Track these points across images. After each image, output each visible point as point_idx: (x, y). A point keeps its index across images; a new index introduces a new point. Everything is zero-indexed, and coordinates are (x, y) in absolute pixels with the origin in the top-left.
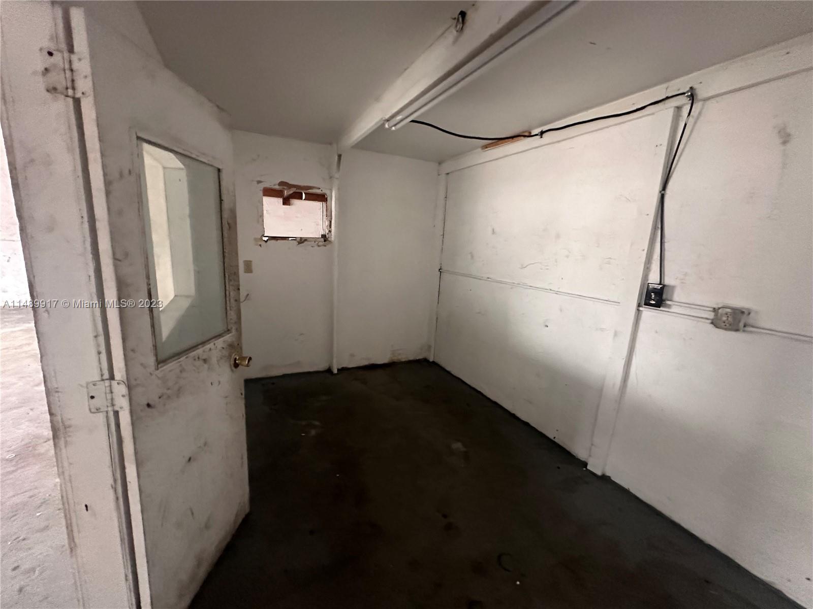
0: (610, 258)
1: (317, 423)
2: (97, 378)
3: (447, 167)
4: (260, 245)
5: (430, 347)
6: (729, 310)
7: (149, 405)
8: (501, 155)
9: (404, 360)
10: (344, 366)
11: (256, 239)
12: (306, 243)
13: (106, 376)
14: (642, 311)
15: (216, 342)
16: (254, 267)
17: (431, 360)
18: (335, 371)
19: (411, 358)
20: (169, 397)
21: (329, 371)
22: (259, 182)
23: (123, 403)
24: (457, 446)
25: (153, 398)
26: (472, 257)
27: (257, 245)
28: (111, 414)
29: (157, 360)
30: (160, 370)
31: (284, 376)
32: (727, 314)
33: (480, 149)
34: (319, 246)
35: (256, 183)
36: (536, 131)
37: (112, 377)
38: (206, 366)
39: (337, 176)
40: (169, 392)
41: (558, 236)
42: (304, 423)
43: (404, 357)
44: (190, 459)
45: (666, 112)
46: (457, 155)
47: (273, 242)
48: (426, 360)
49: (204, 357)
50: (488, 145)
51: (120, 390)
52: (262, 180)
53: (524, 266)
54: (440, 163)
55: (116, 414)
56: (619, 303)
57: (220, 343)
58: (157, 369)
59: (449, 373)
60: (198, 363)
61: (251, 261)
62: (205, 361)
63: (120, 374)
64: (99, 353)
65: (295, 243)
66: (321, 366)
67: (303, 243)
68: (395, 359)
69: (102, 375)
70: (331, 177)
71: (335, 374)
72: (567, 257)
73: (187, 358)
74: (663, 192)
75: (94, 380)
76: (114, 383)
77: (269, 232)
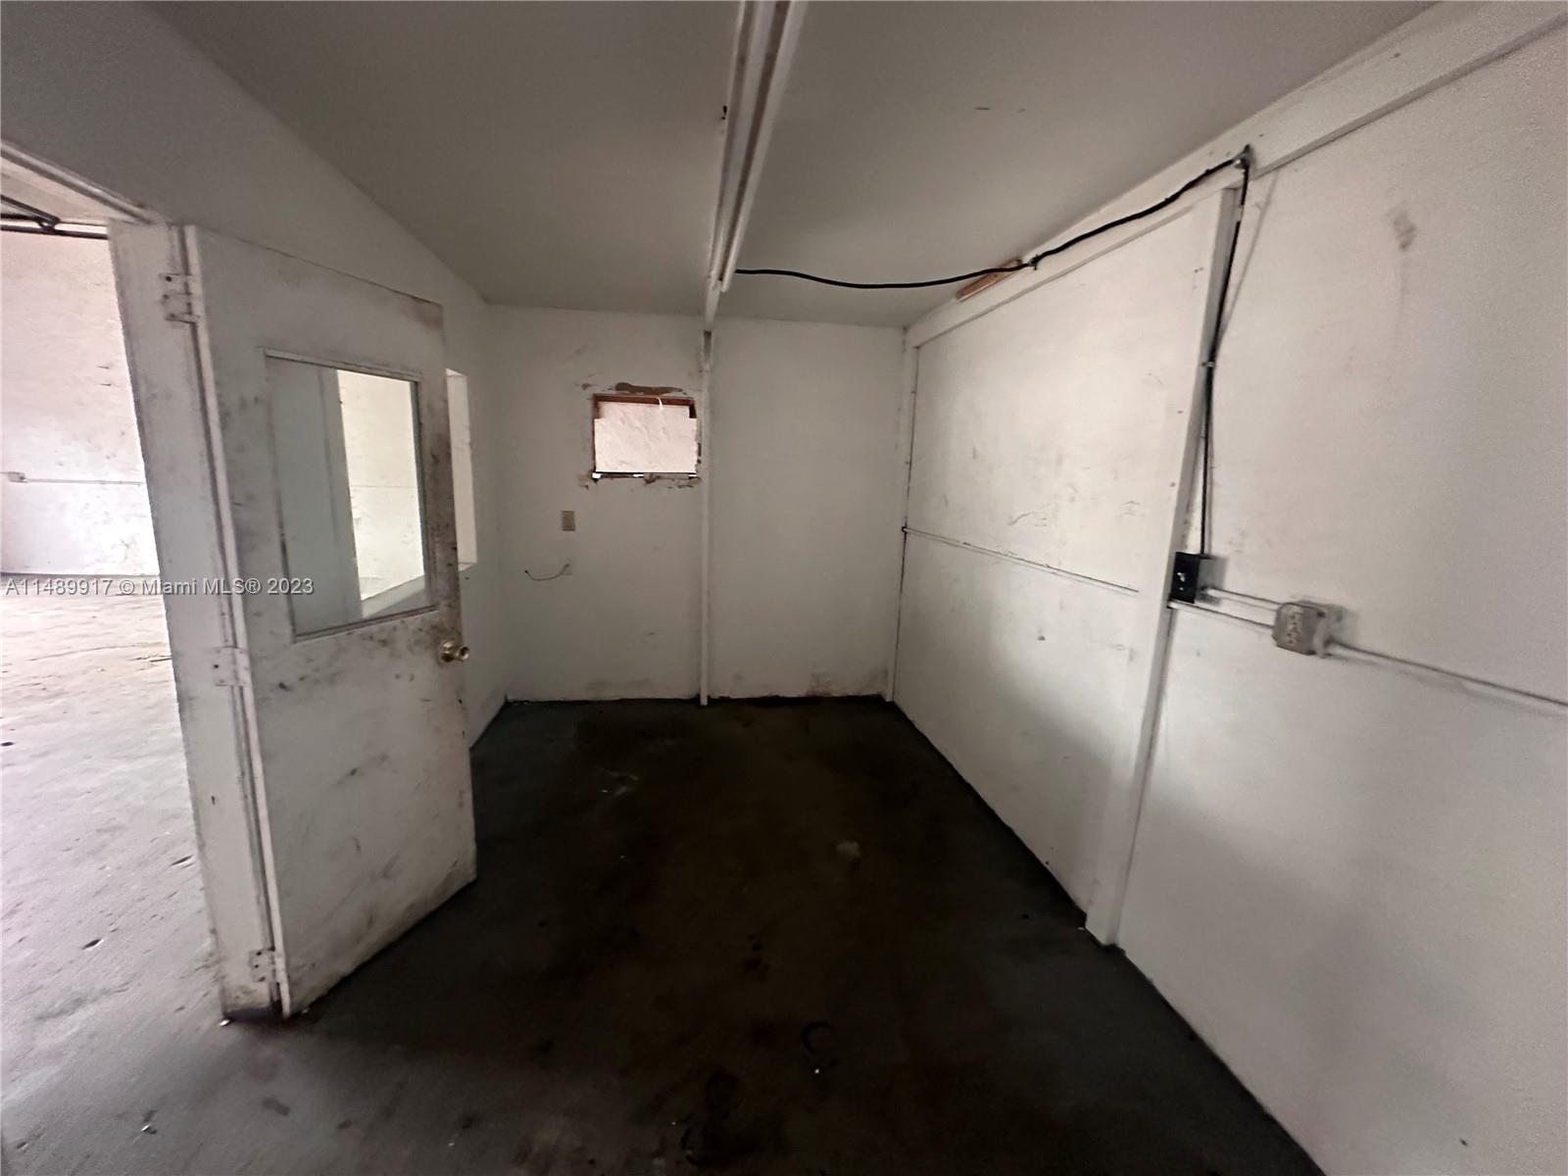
0: (1132, 502)
1: (635, 778)
2: (219, 643)
3: (916, 336)
4: (587, 487)
5: (886, 673)
6: (1296, 609)
7: (282, 686)
8: (983, 309)
9: (835, 695)
10: (725, 695)
11: (581, 478)
12: (657, 481)
13: (231, 642)
14: (1177, 610)
15: (405, 619)
16: (578, 522)
17: (888, 699)
18: (704, 701)
19: (851, 693)
20: (316, 681)
21: (696, 699)
22: (585, 386)
23: (245, 677)
24: (850, 848)
25: (290, 679)
26: (947, 502)
27: (581, 486)
28: (236, 690)
29: (294, 630)
30: (298, 645)
31: (623, 701)
32: (1293, 617)
33: (954, 300)
34: (680, 487)
35: (580, 388)
36: (1027, 259)
37: (235, 646)
38: (386, 650)
39: (707, 367)
40: (317, 675)
41: (1060, 460)
42: (615, 774)
43: (836, 691)
44: (353, 772)
45: (1209, 202)
46: (929, 311)
47: (607, 480)
48: (878, 699)
49: (383, 636)
50: (966, 288)
51: (243, 661)
52: (590, 382)
53: (1014, 520)
54: (905, 329)
55: (241, 688)
56: (1137, 591)
57: (414, 622)
58: (295, 642)
59: (910, 724)
60: (370, 644)
61: (572, 513)
62: (384, 643)
63: (242, 642)
64: (223, 614)
65: (642, 481)
66: (683, 692)
67: (654, 481)
68: (820, 691)
69: (226, 641)
70: (701, 371)
71: (703, 707)
72: (1072, 500)
73: (349, 634)
74: (1210, 364)
75: (216, 645)
76: (237, 651)
77: (603, 466)
